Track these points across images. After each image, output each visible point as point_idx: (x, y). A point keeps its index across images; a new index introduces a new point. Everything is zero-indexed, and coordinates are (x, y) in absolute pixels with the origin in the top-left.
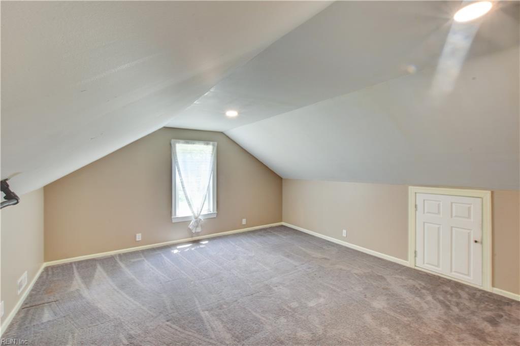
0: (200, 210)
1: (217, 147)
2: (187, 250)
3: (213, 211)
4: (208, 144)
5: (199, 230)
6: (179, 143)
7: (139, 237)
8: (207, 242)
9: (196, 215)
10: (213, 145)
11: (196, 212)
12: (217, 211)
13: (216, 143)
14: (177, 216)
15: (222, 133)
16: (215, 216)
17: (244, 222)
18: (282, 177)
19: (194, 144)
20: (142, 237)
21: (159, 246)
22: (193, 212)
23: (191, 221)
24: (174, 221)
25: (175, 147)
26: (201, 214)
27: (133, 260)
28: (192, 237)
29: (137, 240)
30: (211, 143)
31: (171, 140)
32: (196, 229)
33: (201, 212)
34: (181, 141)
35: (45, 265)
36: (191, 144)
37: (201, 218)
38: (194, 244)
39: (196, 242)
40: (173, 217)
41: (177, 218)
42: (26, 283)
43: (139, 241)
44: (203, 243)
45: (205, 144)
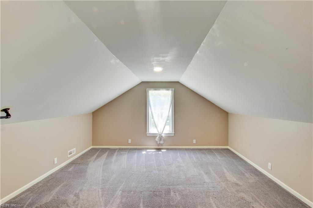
0: (162, 131)
1: (174, 91)
2: (150, 153)
3: (172, 132)
4: (168, 90)
5: (162, 142)
6: (151, 90)
7: (130, 141)
8: (165, 151)
9: (160, 133)
10: (172, 90)
11: (160, 131)
12: (174, 132)
13: (173, 89)
14: (149, 132)
15: (178, 82)
16: (173, 135)
17: (194, 142)
18: (228, 112)
19: (159, 90)
20: (131, 142)
21: (139, 148)
22: (158, 131)
23: (157, 136)
24: (148, 135)
25: (148, 93)
26: (163, 133)
27: (122, 153)
28: (158, 146)
29: (129, 142)
30: (171, 89)
31: (146, 89)
32: (160, 141)
33: (163, 132)
34: (152, 89)
35: (92, 147)
37: (163, 135)
38: (157, 150)
39: (159, 149)
40: (147, 133)
41: (150, 133)
42: (75, 153)
43: (130, 143)
44: (163, 151)
45: (166, 90)
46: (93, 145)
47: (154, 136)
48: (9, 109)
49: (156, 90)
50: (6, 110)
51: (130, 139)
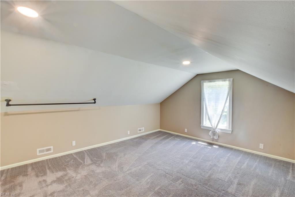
0: (216, 125)
3: (229, 128)
4: (225, 81)
5: (216, 138)
6: (205, 82)
7: (186, 130)
8: (217, 147)
9: (214, 128)
10: (229, 81)
11: (213, 125)
12: (232, 129)
13: (232, 79)
16: (230, 133)
19: (214, 82)
22: (211, 125)
23: (210, 130)
24: (202, 128)
25: (203, 85)
26: (218, 127)
28: (213, 141)
30: (228, 79)
31: (200, 82)
32: (213, 136)
34: (207, 81)
35: (159, 130)
36: (213, 82)
37: (217, 131)
38: (208, 145)
39: (211, 144)
40: (201, 125)
41: (204, 126)
42: (144, 131)
43: (186, 132)
44: (214, 146)
45: (222, 81)
46: (160, 129)
47: (207, 130)
48: (96, 99)
49: (211, 82)
50: (95, 100)
51: (186, 128)
